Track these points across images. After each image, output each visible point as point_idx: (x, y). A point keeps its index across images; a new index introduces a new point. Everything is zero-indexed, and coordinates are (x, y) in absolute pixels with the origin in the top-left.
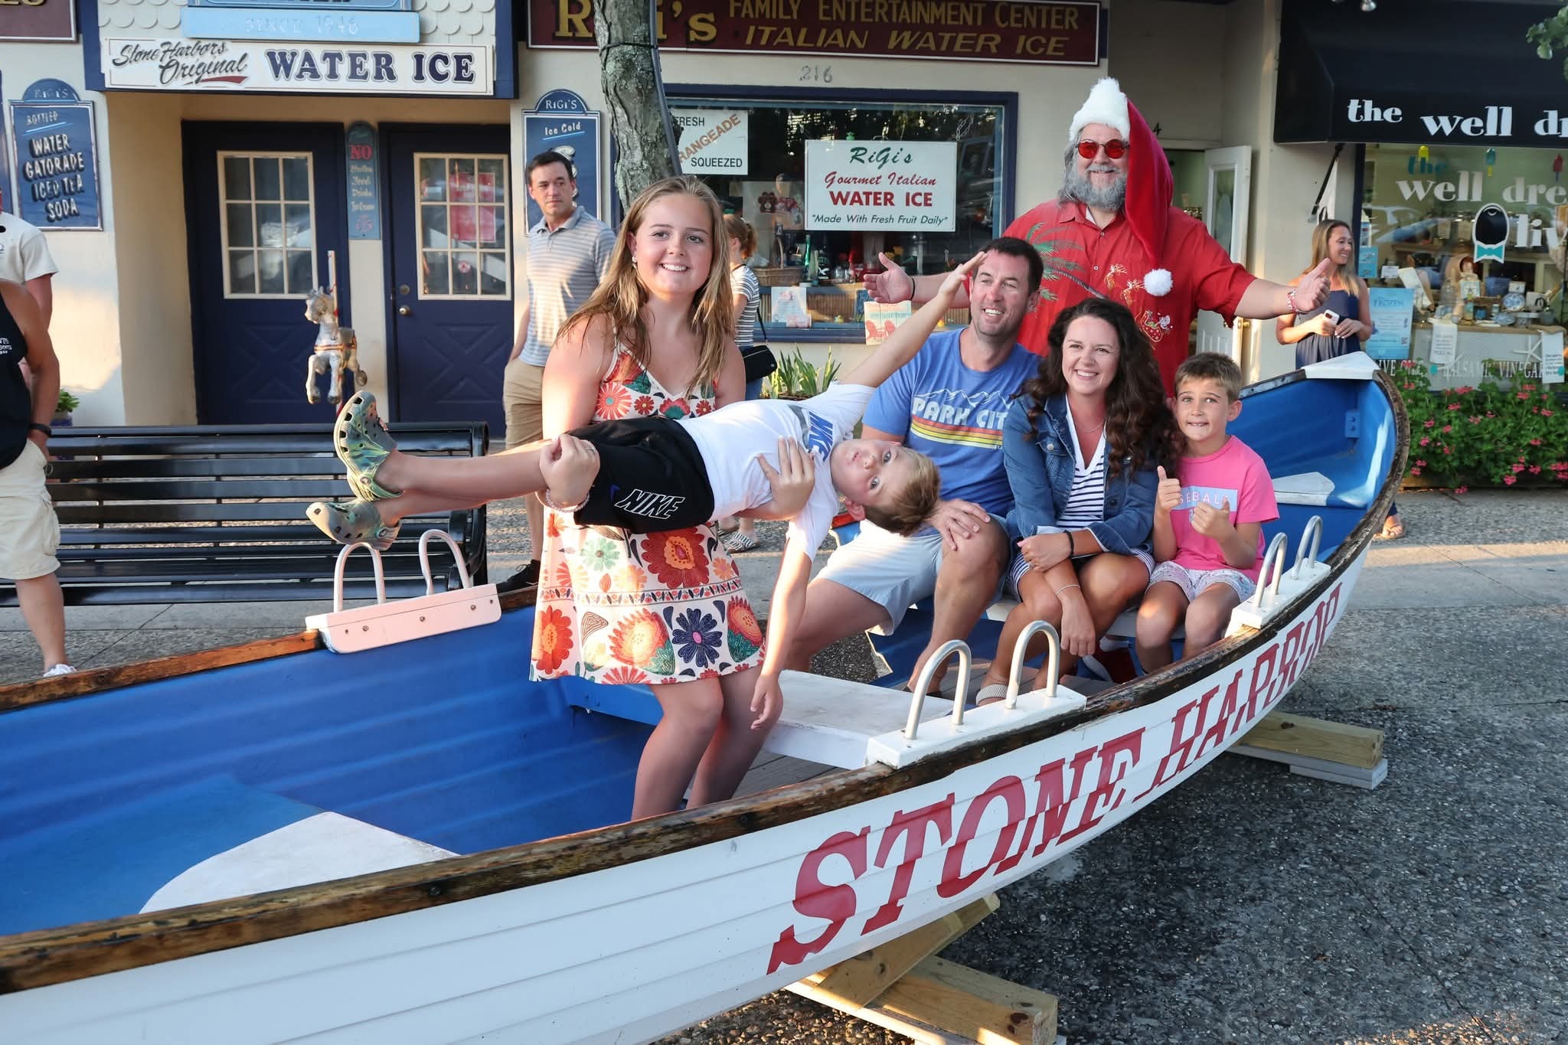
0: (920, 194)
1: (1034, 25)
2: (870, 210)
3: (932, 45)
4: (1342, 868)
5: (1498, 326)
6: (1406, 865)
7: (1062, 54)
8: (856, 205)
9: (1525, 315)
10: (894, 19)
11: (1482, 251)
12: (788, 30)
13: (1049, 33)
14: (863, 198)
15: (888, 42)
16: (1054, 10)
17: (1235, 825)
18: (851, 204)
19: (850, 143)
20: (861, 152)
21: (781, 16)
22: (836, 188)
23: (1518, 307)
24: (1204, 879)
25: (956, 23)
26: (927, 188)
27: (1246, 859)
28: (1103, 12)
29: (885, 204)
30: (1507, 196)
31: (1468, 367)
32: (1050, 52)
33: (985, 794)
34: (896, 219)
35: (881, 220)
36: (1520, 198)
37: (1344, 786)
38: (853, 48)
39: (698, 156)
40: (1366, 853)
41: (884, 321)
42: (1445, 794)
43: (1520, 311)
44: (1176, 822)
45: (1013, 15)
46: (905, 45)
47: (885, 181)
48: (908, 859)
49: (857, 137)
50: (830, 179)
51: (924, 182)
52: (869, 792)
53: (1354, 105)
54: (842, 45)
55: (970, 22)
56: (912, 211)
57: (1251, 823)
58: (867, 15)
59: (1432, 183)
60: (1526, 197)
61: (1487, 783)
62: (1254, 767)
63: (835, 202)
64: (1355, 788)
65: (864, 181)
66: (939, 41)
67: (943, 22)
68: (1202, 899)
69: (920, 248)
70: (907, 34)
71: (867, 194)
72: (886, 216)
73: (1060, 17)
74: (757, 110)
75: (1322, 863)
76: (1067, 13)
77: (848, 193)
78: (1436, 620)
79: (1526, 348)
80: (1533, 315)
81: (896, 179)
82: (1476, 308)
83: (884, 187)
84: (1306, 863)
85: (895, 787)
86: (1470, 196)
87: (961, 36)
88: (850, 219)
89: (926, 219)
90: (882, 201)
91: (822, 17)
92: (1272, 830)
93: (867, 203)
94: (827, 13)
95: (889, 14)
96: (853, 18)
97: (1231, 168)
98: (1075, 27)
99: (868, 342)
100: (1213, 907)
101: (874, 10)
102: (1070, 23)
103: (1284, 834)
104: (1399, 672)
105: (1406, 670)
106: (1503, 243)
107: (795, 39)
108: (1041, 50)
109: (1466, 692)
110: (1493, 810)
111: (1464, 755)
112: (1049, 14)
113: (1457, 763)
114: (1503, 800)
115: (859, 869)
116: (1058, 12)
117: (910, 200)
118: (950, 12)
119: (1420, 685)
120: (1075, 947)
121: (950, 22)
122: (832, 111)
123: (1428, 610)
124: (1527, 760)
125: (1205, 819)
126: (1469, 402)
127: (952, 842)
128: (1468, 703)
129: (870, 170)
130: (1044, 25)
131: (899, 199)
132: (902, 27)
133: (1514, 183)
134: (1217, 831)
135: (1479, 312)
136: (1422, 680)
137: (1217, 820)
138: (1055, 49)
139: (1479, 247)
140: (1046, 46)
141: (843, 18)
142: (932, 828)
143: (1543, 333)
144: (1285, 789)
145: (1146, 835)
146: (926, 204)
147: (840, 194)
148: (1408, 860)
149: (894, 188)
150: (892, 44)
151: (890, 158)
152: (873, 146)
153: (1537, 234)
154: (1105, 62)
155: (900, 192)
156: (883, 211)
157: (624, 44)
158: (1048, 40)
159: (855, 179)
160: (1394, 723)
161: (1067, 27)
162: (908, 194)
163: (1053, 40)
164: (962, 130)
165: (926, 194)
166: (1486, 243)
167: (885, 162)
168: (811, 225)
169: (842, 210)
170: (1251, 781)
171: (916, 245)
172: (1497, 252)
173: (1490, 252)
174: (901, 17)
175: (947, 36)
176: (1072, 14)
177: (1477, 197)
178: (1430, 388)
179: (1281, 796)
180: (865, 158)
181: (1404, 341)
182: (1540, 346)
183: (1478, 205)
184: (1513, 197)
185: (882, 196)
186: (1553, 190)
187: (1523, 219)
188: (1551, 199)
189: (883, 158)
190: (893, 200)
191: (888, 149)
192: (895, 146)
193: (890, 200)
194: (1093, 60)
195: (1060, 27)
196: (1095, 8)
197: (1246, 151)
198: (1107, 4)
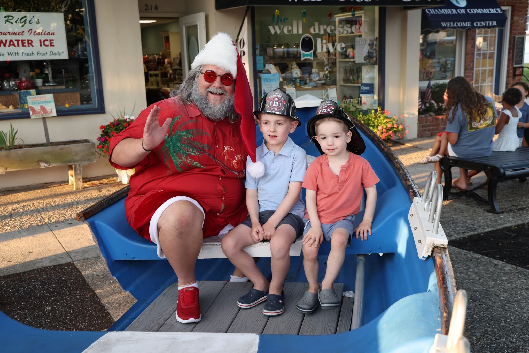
0: (47, 40)
2: (21, 49)
5: (310, 87)
8: (12, 47)
9: (320, 82)
11: (304, 55)
14: (16, 43)
18: (9, 46)
19: (3, 13)
20: (10, 18)
23: (317, 79)
26: (51, 37)
29: (29, 46)
30: (312, 30)
34: (36, 54)
35: (28, 55)
36: (317, 31)
41: (39, 105)
43: (317, 81)
47: (26, 33)
49: (6, 10)
51: (49, 33)
56: (43, 49)
59: (282, 26)
60: (319, 30)
65: (15, 34)
69: (50, 69)
71: (18, 41)
72: (31, 52)
77: (6, 41)
79: (323, 96)
80: (323, 82)
81: (33, 33)
82: (300, 81)
83: (26, 37)
86: (298, 31)
88: (10, 54)
89: (52, 53)
90: (26, 44)
93: (18, 46)
97: (195, 24)
99: (32, 118)
106: (312, 51)
117: (42, 43)
129: (17, 28)
131: (36, 43)
133: (314, 25)
135: (302, 82)
139: (303, 54)
143: (328, 88)
146: (51, 46)
149: (32, 37)
151: (28, 21)
152: (17, 15)
153: (325, 47)
155: (36, 40)
156: (28, 49)
159: (9, 33)
162: (40, 41)
164: (65, 6)
165: (50, 40)
166: (306, 51)
167: (25, 23)
169: (4, 50)
171: (47, 68)
172: (310, 55)
173: (307, 55)
177: (301, 32)
180: (13, 21)
182: (328, 95)
183: (301, 35)
184: (315, 31)
185: (26, 42)
186: (329, 27)
187: (319, 40)
188: (329, 31)
189: (23, 20)
190: (33, 44)
191: (25, 17)
192: (29, 15)
193: (31, 44)
197: (202, 15)
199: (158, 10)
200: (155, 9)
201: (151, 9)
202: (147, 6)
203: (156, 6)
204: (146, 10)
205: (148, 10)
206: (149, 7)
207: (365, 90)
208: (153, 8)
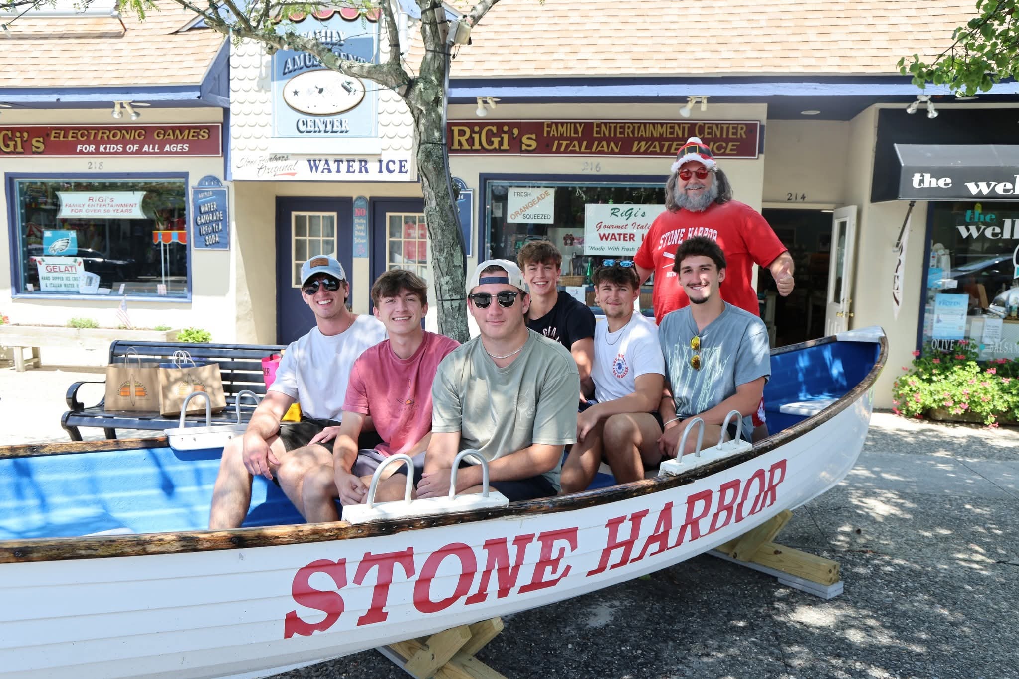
1: (719, 135)
2: (622, 243)
3: (658, 149)
4: (779, 644)
6: (824, 649)
7: (735, 152)
8: (613, 241)
10: (636, 135)
12: (576, 143)
13: (728, 140)
14: (617, 237)
15: (632, 148)
16: (731, 127)
17: (723, 609)
18: (611, 240)
19: (611, 206)
20: (617, 211)
21: (573, 135)
22: (603, 231)
24: (683, 639)
25: (672, 136)
27: (719, 630)
28: (762, 127)
29: (630, 240)
31: (1008, 346)
32: (728, 151)
33: (440, 551)
35: (628, 250)
37: (810, 595)
38: (612, 152)
39: (526, 213)
40: (802, 638)
42: (878, 610)
44: (687, 602)
45: (706, 131)
46: (642, 150)
47: (630, 227)
48: (381, 582)
49: (615, 202)
50: (599, 226)
52: (330, 536)
53: (917, 177)
54: (606, 150)
55: (680, 135)
57: (735, 609)
58: (621, 133)
59: (983, 227)
61: (913, 606)
62: (757, 576)
63: (601, 239)
64: (816, 597)
65: (618, 227)
66: (662, 147)
67: (665, 136)
68: (675, 649)
70: (643, 143)
71: (620, 235)
72: (630, 247)
73: (735, 131)
74: (559, 187)
75: (768, 640)
76: (739, 129)
78: (934, 502)
81: (636, 226)
83: (629, 231)
84: (756, 638)
85: (352, 535)
87: (675, 143)
88: (610, 248)
90: (628, 238)
91: (595, 135)
92: (746, 615)
93: (620, 240)
94: (598, 133)
95: (633, 132)
96: (613, 135)
97: (845, 220)
98: (744, 136)
100: (680, 655)
101: (624, 129)
102: (741, 133)
103: (752, 618)
104: (889, 531)
105: (894, 530)
107: (580, 148)
108: (723, 150)
109: (931, 548)
110: (907, 624)
111: (907, 587)
112: (728, 128)
113: (898, 591)
114: (919, 619)
115: (342, 583)
116: (734, 128)
118: (669, 130)
119: (899, 540)
120: (579, 666)
121: (668, 136)
122: (601, 188)
123: (931, 496)
124: (953, 596)
125: (706, 603)
126: (1006, 369)
127: (416, 577)
128: (929, 555)
129: (621, 221)
130: (725, 136)
132: (641, 139)
134: (710, 611)
136: (903, 537)
137: (714, 605)
138: (731, 150)
140: (726, 148)
141: (607, 134)
142: (398, 567)
144: (769, 592)
145: (663, 607)
147: (604, 235)
148: (827, 646)
149: (635, 231)
150: (635, 149)
151: (633, 214)
152: (624, 207)
154: (762, 156)
155: (638, 234)
156: (629, 244)
157: (427, 143)
158: (727, 145)
159: (613, 226)
160: (868, 562)
161: (739, 136)
163: (730, 144)
167: (630, 216)
168: (588, 252)
169: (606, 244)
170: (750, 584)
174: (640, 133)
175: (667, 144)
176: (742, 129)
177: (1017, 236)
178: (977, 359)
179: (764, 596)
180: (619, 214)
181: (960, 328)
185: (628, 236)
189: (629, 214)
190: (635, 239)
191: (632, 209)
192: (636, 207)
193: (633, 238)
194: (755, 156)
195: (735, 137)
196: (757, 124)
197: (853, 210)
198: (764, 122)
199: (806, 200)
200: (802, 198)
201: (796, 198)
202: (791, 195)
203: (803, 196)
204: (789, 199)
205: (791, 199)
206: (793, 197)
208: (799, 197)
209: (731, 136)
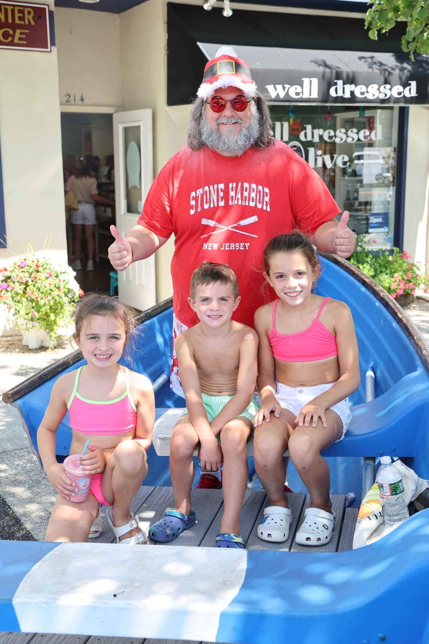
1: (3, 19)
7: (25, 42)
13: (14, 27)
16: (18, 9)
28: (51, 13)
30: (302, 137)
32: (16, 41)
36: (309, 138)
60: (313, 137)
73: (21, 15)
76: (26, 13)
97: (137, 125)
98: (33, 23)
102: (28, 19)
112: (13, 11)
116: (20, 11)
130: (10, 21)
133: (305, 129)
138: (20, 39)
140: (13, 36)
153: (320, 160)
154: (54, 49)
158: (14, 32)
161: (27, 23)
163: (18, 31)
176: (29, 13)
177: (286, 138)
184: (306, 137)
186: (327, 132)
187: (311, 150)
188: (326, 138)
194: (47, 48)
195: (22, 22)
196: (45, 9)
197: (148, 113)
198: (53, 8)
199: (84, 101)
200: (80, 100)
201: (75, 101)
202: (69, 96)
203: (82, 97)
204: (67, 101)
205: (69, 101)
206: (72, 99)
207: (376, 223)
208: (78, 99)
209: (17, 21)
